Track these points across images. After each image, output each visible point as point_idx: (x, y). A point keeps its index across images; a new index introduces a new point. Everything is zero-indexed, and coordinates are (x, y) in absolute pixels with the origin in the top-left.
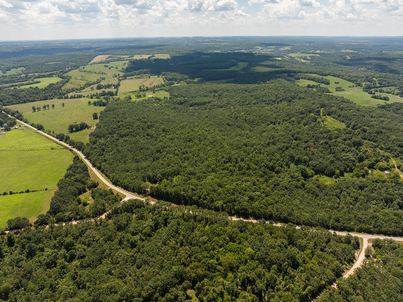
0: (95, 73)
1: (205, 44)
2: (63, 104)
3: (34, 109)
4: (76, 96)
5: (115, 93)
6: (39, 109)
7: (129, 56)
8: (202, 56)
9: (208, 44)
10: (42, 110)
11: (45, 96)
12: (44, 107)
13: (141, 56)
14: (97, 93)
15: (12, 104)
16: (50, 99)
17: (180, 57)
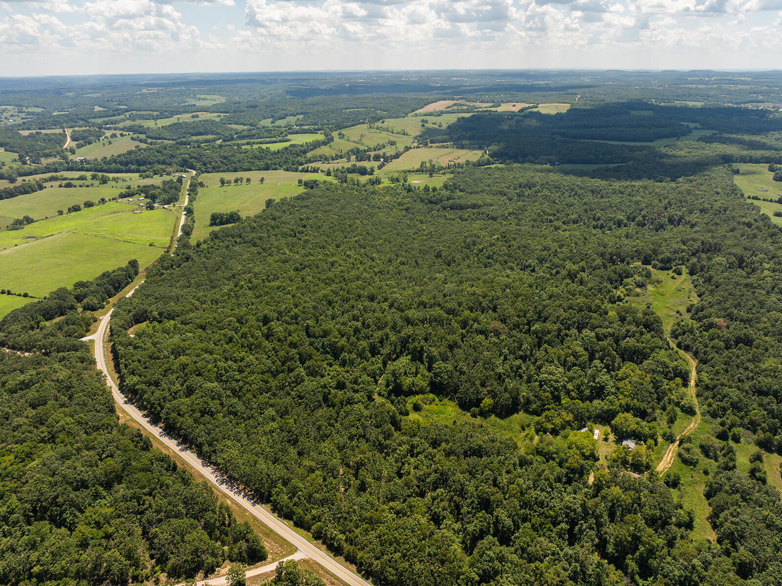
0: (393, 132)
1: (694, 86)
2: (262, 180)
3: (223, 182)
4: (309, 169)
5: (369, 170)
6: (229, 182)
7: (491, 104)
8: (633, 112)
9: (700, 86)
10: (233, 184)
11: (267, 164)
12: (236, 181)
13: (514, 106)
14: (343, 168)
15: (218, 171)
16: (273, 169)
17: (585, 110)
